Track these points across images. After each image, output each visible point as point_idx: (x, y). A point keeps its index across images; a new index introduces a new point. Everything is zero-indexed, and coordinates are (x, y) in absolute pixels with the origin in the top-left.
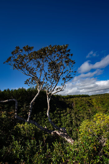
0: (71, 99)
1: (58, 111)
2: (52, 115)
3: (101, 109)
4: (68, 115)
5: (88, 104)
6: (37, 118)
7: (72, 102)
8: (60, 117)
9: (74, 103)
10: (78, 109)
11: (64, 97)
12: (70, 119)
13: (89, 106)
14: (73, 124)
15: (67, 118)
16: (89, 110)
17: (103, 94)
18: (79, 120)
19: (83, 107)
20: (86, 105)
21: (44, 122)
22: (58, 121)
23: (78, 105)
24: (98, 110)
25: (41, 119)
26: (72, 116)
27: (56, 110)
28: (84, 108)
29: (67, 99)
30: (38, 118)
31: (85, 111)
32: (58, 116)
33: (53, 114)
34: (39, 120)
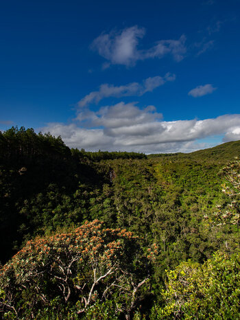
0: (108, 163)
1: (83, 189)
2: (69, 200)
3: (171, 187)
4: (107, 201)
5: (145, 175)
6: (31, 209)
7: (111, 169)
8: (88, 206)
9: (115, 171)
10: (124, 186)
11: (92, 157)
12: (111, 211)
13: (149, 179)
14: (118, 220)
15: (103, 208)
16: (147, 190)
17: (173, 155)
18: (130, 211)
19: (134, 182)
20: (141, 178)
21: (50, 218)
22: (82, 215)
23: (124, 178)
24: (166, 189)
25: (41, 212)
26: (114, 203)
27: (78, 188)
28: (137, 183)
29: (99, 161)
30: (33, 210)
31: (139, 192)
32: (84, 202)
33: (72, 197)
34: (35, 214)
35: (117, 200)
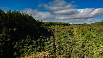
0: (53, 27)
1: (42, 38)
2: (35, 43)
3: (81, 38)
4: (52, 43)
5: (69, 33)
6: (19, 46)
7: (54, 30)
8: (43, 45)
9: (56, 31)
10: (59, 38)
11: (46, 24)
12: (54, 48)
13: (71, 35)
14: (57, 52)
15: (50, 47)
16: (70, 39)
17: (82, 24)
18: (62, 49)
19: (64, 36)
20: (67, 34)
21: (27, 50)
22: (41, 49)
23: (60, 34)
24: (78, 39)
25: (23, 47)
26: (55, 45)
27: (39, 38)
28: (65, 36)
29: (49, 26)
30: (20, 47)
31: (66, 40)
32: (42, 44)
33: (37, 42)
34: (21, 48)
35: (56, 44)
